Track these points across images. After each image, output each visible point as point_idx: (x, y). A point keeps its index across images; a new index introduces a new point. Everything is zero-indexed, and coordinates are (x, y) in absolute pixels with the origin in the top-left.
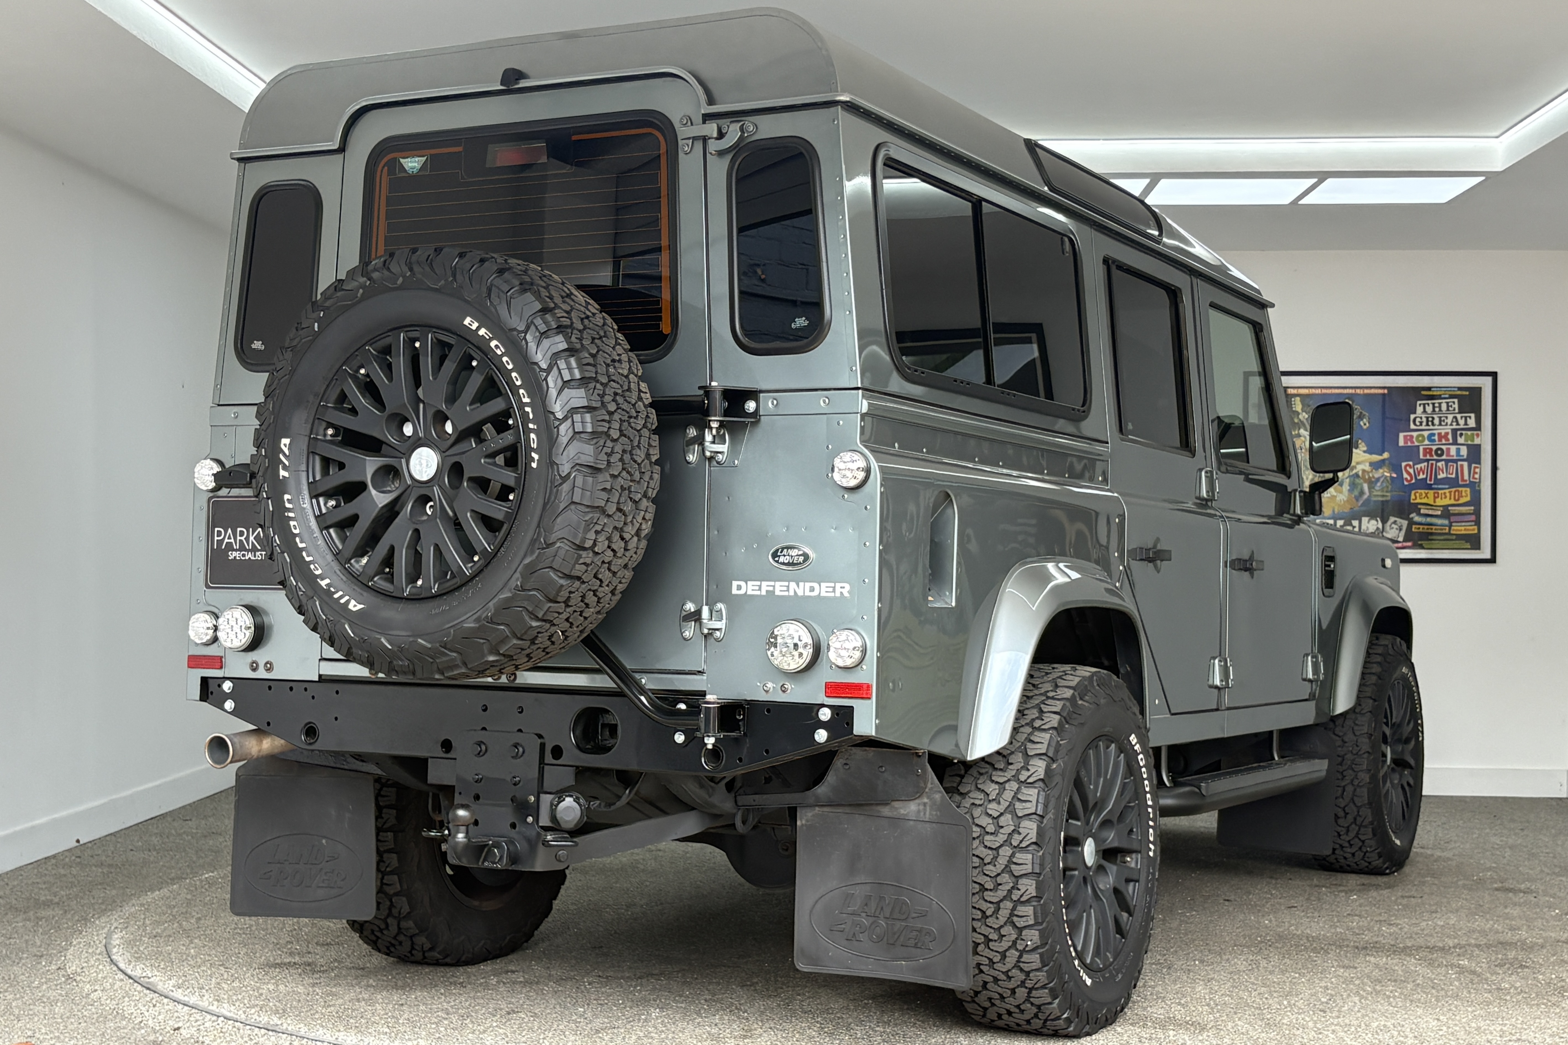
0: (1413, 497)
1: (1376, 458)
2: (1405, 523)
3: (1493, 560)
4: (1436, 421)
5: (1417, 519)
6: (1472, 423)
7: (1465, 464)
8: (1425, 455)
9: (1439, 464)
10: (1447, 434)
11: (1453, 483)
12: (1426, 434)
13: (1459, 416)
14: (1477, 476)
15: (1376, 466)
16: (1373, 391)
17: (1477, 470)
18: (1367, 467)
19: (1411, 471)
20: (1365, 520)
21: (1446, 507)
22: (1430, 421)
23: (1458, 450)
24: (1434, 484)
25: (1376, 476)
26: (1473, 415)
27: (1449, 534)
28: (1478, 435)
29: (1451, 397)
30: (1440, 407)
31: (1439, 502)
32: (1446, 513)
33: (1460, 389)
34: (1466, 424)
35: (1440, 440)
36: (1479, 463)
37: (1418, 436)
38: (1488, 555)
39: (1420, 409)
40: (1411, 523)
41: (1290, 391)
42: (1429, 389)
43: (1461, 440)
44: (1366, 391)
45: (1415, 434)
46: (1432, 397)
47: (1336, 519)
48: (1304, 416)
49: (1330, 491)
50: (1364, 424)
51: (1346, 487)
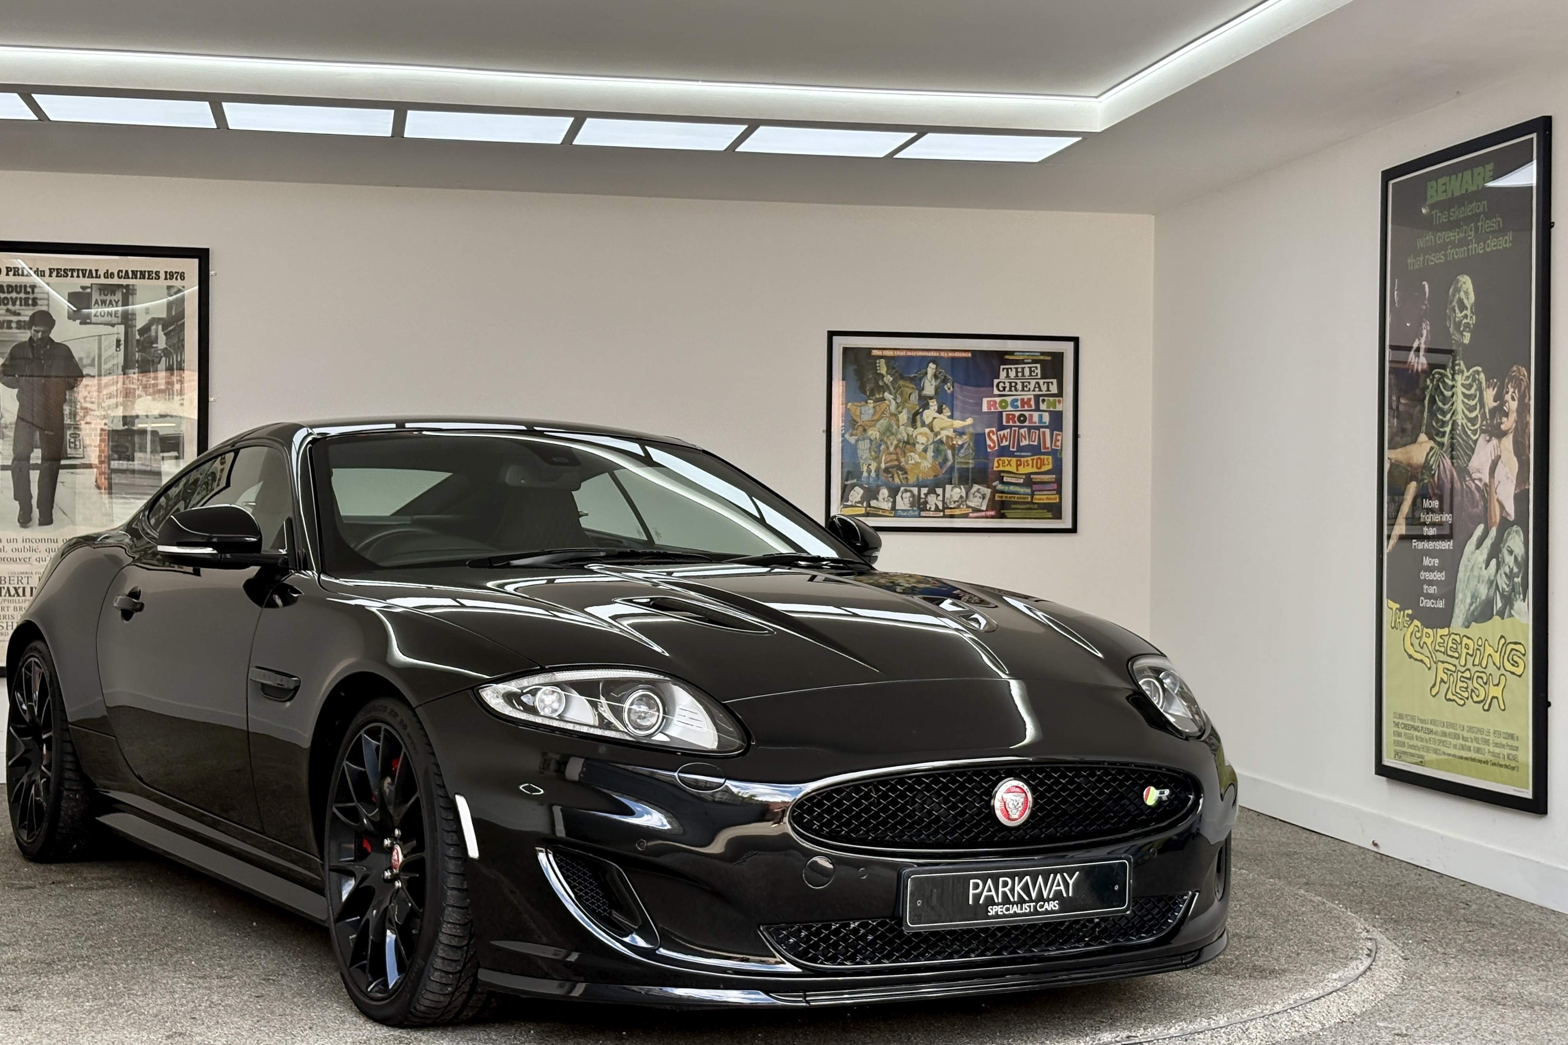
0: (996, 464)
1: (960, 423)
2: (988, 491)
3: (1074, 530)
4: (1019, 387)
5: (1000, 487)
6: (1054, 389)
7: (1047, 431)
8: (1008, 422)
9: (1022, 431)
10: (1030, 400)
11: (1035, 450)
12: (1009, 399)
14: (1059, 444)
16: (957, 354)
17: (1059, 438)
18: (950, 433)
19: (994, 437)
20: (950, 487)
21: (1028, 475)
22: (1013, 387)
23: (1041, 417)
24: (1017, 452)
25: (960, 443)
26: (1055, 381)
27: (1032, 503)
28: (1059, 402)
29: (1034, 362)
30: (1023, 372)
31: (1022, 470)
32: (1029, 481)
33: (1042, 354)
34: (1048, 390)
35: (1023, 406)
36: (1061, 431)
37: (1002, 401)
38: (1069, 525)
39: (1003, 374)
40: (995, 491)
41: (875, 353)
42: (1012, 353)
43: (1043, 406)
44: (951, 354)
45: (998, 399)
46: (1015, 362)
47: (920, 486)
48: (888, 379)
49: (914, 457)
50: (948, 387)
51: (930, 454)
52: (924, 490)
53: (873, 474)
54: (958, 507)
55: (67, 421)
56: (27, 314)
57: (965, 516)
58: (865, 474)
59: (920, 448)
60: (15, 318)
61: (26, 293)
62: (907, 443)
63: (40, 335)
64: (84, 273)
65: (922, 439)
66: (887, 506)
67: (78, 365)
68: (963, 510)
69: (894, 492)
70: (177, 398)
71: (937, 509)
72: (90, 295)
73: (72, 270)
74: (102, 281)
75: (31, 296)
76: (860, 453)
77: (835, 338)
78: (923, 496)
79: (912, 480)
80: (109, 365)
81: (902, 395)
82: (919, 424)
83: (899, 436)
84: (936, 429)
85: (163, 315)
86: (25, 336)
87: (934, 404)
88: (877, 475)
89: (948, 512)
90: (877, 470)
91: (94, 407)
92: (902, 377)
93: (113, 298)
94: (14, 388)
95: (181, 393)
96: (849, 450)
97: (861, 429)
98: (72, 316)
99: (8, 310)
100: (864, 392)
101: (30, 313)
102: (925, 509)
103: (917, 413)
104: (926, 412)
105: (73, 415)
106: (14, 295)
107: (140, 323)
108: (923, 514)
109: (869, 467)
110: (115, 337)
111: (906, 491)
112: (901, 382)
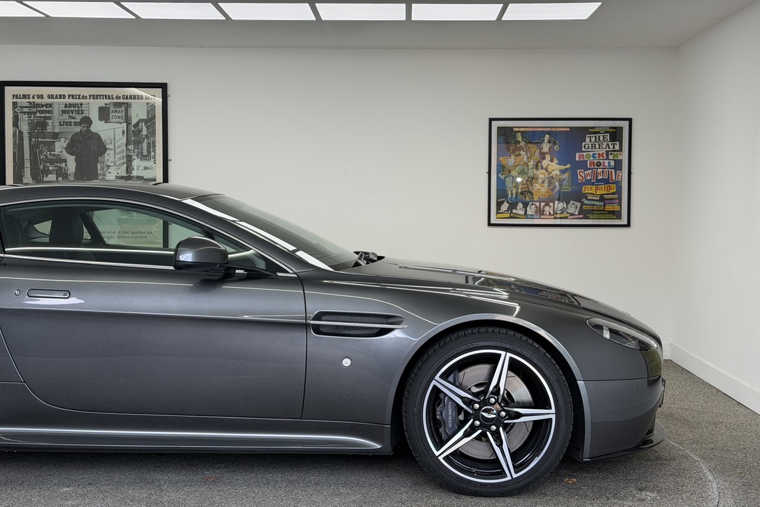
0: (583, 189)
1: (563, 167)
2: (579, 204)
3: (628, 225)
4: (597, 146)
5: (586, 202)
6: (617, 147)
7: (613, 171)
8: (590, 166)
9: (599, 170)
10: (603, 153)
11: (606, 181)
12: (591, 154)
13: (610, 143)
14: (620, 178)
15: (563, 172)
16: (561, 129)
17: (620, 174)
18: (558, 172)
19: (583, 175)
20: (556, 202)
21: (602, 195)
22: (593, 146)
23: (609, 163)
24: (596, 182)
25: (563, 178)
26: (618, 143)
27: (604, 210)
28: (620, 154)
29: (606, 132)
30: (599, 138)
31: (598, 192)
32: (602, 198)
33: (610, 128)
34: (614, 148)
35: (599, 157)
36: (621, 170)
37: (587, 155)
38: (626, 223)
39: (588, 140)
40: (583, 204)
41: (515, 129)
42: (593, 128)
43: (611, 157)
44: (558, 129)
45: (585, 154)
46: (595, 133)
47: (540, 202)
48: (523, 144)
49: (537, 186)
50: (556, 148)
51: (546, 184)
52: (543, 204)
53: (514, 196)
54: (562, 213)
55: (99, 172)
56: (78, 118)
57: (566, 218)
58: (510, 195)
59: (540, 181)
60: (73, 120)
61: (78, 107)
62: (533, 178)
63: (85, 129)
64: (106, 97)
65: (541, 176)
66: (522, 212)
67: (103, 143)
68: (565, 215)
69: (526, 205)
70: (152, 160)
71: (550, 214)
72: (109, 108)
73: (100, 96)
74: (115, 101)
75: (80, 109)
76: (507, 184)
77: (493, 122)
78: (542, 207)
79: (536, 198)
80: (119, 143)
81: (530, 152)
82: (540, 167)
83: (529, 175)
84: (550, 170)
85: (145, 118)
86: (78, 129)
87: (548, 157)
88: (516, 196)
89: (558, 216)
90: (516, 194)
91: (112, 164)
92: (530, 143)
93: (120, 109)
94: (73, 155)
95: (154, 157)
96: (501, 183)
97: (507, 171)
98: (100, 119)
99: (69, 116)
100: (509, 151)
101: (80, 118)
102: (543, 214)
103: (539, 162)
104: (544, 161)
105: (102, 169)
106: (72, 109)
107: (134, 121)
108: (542, 217)
109: (512, 192)
110: (122, 129)
111: (533, 204)
112: (530, 145)
